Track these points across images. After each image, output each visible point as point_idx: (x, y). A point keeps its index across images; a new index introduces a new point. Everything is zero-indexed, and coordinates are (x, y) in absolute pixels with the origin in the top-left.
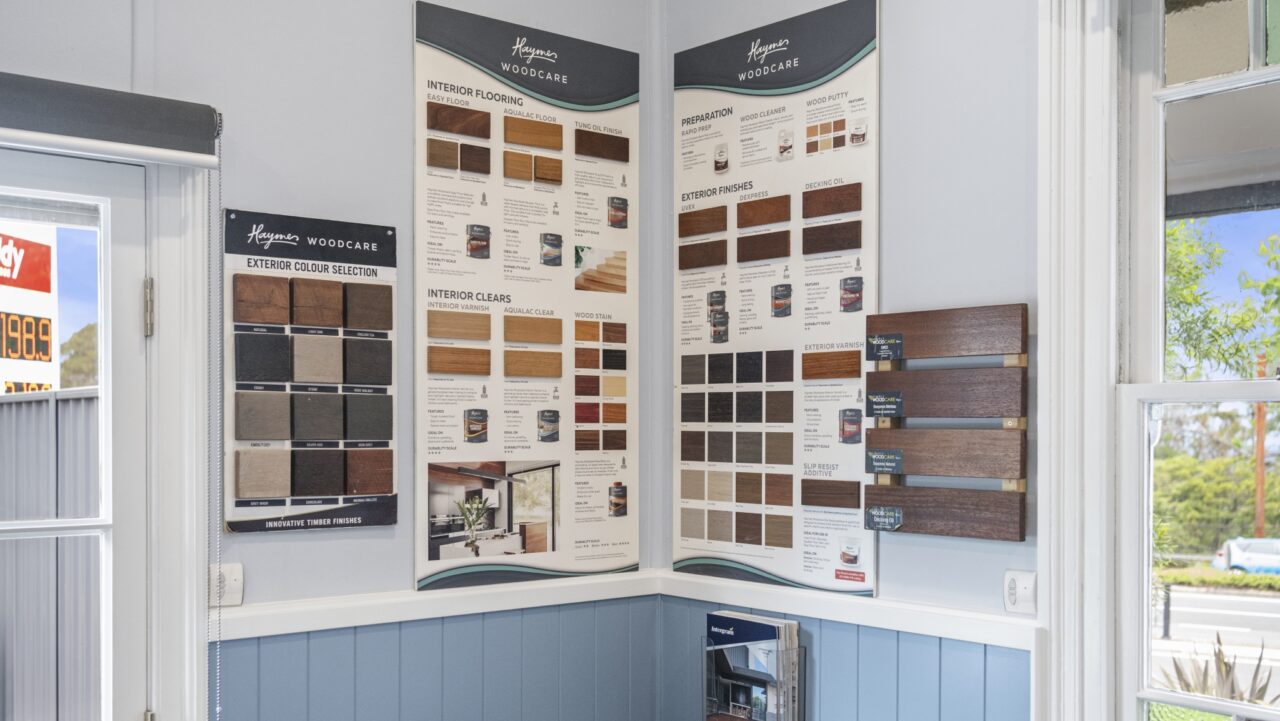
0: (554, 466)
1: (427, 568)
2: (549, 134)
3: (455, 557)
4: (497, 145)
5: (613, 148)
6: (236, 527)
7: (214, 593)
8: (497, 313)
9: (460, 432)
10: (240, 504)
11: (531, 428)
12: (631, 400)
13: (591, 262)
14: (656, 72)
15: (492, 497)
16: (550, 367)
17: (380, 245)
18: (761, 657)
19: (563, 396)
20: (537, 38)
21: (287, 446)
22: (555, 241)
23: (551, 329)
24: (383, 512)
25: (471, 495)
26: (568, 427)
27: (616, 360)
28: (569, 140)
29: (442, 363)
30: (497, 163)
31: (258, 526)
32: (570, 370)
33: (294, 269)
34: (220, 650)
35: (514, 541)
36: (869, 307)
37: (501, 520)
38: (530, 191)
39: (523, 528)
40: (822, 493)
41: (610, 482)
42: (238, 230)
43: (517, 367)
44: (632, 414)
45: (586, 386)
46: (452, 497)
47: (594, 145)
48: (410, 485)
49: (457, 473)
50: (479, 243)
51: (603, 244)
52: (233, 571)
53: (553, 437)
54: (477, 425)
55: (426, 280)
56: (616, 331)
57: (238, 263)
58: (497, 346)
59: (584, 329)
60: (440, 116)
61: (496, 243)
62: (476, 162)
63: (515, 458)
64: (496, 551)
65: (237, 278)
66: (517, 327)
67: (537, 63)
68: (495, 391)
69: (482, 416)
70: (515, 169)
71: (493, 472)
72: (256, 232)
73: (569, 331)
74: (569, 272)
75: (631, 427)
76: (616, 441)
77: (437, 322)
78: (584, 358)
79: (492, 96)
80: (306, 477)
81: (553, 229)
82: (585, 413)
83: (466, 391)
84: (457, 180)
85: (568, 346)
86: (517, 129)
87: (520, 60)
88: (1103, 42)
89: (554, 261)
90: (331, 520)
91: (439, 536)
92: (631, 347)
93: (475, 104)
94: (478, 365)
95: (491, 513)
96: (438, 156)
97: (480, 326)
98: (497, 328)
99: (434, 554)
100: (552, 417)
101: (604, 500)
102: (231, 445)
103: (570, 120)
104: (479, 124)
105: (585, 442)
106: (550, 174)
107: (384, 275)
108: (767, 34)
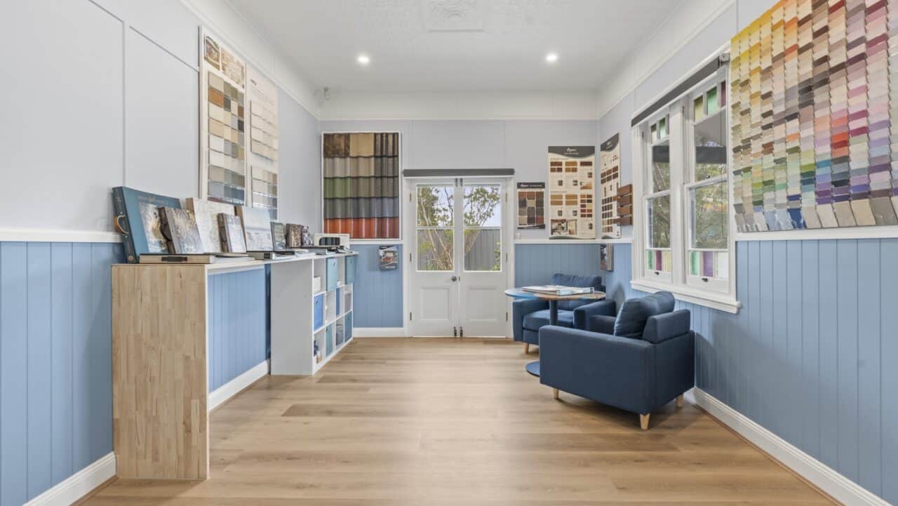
0: (576, 220)
1: (551, 236)
2: (575, 163)
3: (556, 234)
4: (564, 167)
5: (589, 164)
6: (519, 228)
7: (515, 237)
8: (564, 195)
9: (557, 214)
10: (520, 225)
11: (571, 213)
12: (593, 209)
13: (584, 184)
14: (598, 149)
15: (563, 225)
16: (575, 203)
17: (542, 185)
18: (605, 251)
19: (578, 208)
20: (571, 148)
21: (527, 216)
22: (576, 181)
23: (575, 197)
24: (543, 227)
25: (559, 225)
26: (579, 213)
27: (590, 201)
28: (579, 164)
29: (553, 203)
30: (564, 170)
31: (522, 228)
32: (579, 203)
33: (527, 190)
34: (516, 245)
35: (568, 232)
36: (619, 187)
37: (565, 229)
38: (571, 174)
39: (570, 231)
40: (615, 221)
41: (589, 223)
42: (519, 185)
43: (568, 203)
44: (594, 211)
45: (582, 206)
46: (555, 225)
47: (583, 164)
48: (547, 222)
49: (556, 221)
50: (560, 183)
51: (586, 181)
52: (518, 234)
53: (576, 215)
54: (560, 213)
55: (550, 190)
56: (590, 196)
57: (520, 190)
58: (564, 200)
59: (583, 196)
60: (552, 164)
61: (564, 183)
62: (560, 170)
63: (567, 219)
64: (563, 234)
65: (519, 193)
66: (568, 197)
67: (572, 152)
68: (564, 207)
69: (561, 212)
70: (567, 170)
71: (563, 221)
72: (522, 185)
73: (579, 197)
74: (579, 186)
75: (593, 213)
76: (590, 216)
77: (552, 197)
78: (582, 201)
79: (562, 159)
80: (530, 220)
81: (576, 179)
82: (582, 211)
83: (558, 208)
84: (556, 174)
85: (579, 200)
86: (567, 164)
87: (569, 152)
88: (640, 138)
89: (576, 185)
90: (534, 228)
91: (553, 231)
92: (593, 199)
93: (560, 161)
94: (561, 203)
95: (563, 228)
96: (553, 170)
97: (561, 197)
98: (564, 197)
99: (552, 234)
100: (576, 212)
101: (587, 226)
102: (518, 216)
103: (579, 160)
104: (560, 164)
105: (582, 216)
106: (575, 170)
107: (543, 190)
108: (609, 141)
